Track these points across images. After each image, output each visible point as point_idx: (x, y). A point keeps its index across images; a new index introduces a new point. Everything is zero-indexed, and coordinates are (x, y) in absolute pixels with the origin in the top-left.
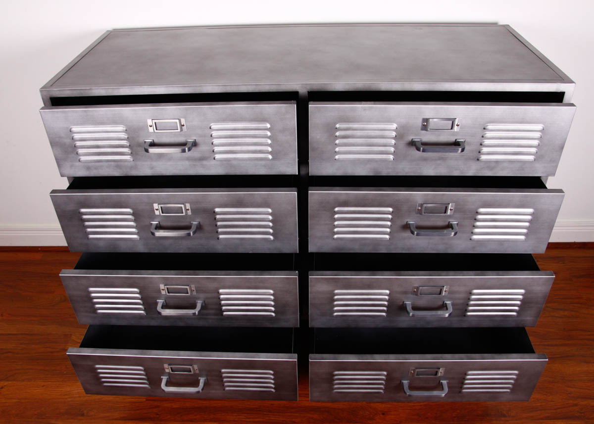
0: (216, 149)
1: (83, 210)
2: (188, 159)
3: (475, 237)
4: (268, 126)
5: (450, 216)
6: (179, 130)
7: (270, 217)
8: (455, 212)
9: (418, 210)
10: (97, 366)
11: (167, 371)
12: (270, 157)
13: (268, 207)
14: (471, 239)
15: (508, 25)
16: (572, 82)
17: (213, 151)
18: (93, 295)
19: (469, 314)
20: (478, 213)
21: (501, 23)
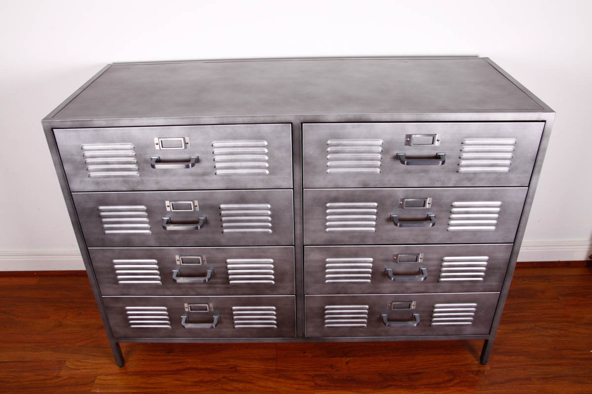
0: (218, 165)
1: (101, 208)
2: (191, 174)
3: (451, 228)
4: (266, 143)
5: (428, 210)
6: (183, 148)
7: (269, 212)
8: (432, 205)
9: (400, 204)
10: (128, 308)
11: (187, 310)
12: (267, 172)
13: (268, 203)
14: (447, 230)
15: (488, 58)
16: (552, 111)
17: (215, 167)
18: (116, 266)
19: (442, 279)
20: (452, 206)
21: (481, 56)
